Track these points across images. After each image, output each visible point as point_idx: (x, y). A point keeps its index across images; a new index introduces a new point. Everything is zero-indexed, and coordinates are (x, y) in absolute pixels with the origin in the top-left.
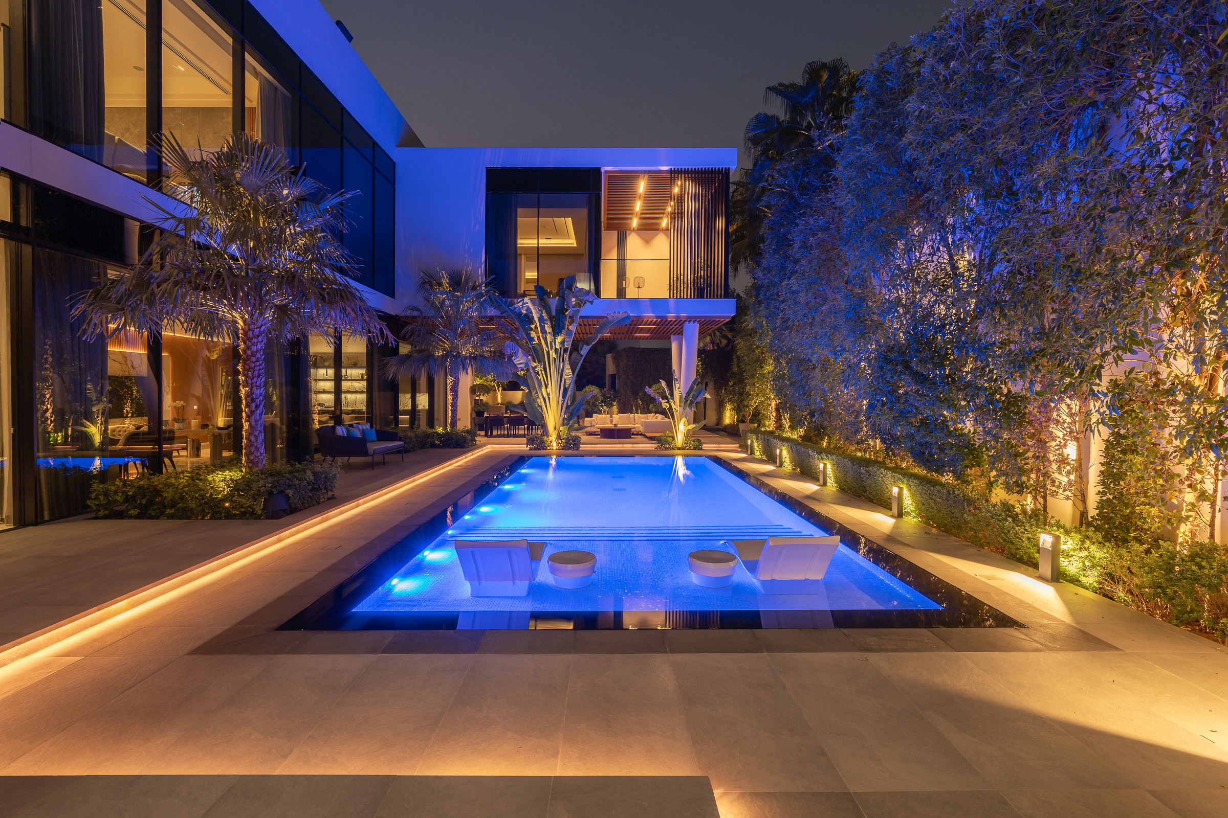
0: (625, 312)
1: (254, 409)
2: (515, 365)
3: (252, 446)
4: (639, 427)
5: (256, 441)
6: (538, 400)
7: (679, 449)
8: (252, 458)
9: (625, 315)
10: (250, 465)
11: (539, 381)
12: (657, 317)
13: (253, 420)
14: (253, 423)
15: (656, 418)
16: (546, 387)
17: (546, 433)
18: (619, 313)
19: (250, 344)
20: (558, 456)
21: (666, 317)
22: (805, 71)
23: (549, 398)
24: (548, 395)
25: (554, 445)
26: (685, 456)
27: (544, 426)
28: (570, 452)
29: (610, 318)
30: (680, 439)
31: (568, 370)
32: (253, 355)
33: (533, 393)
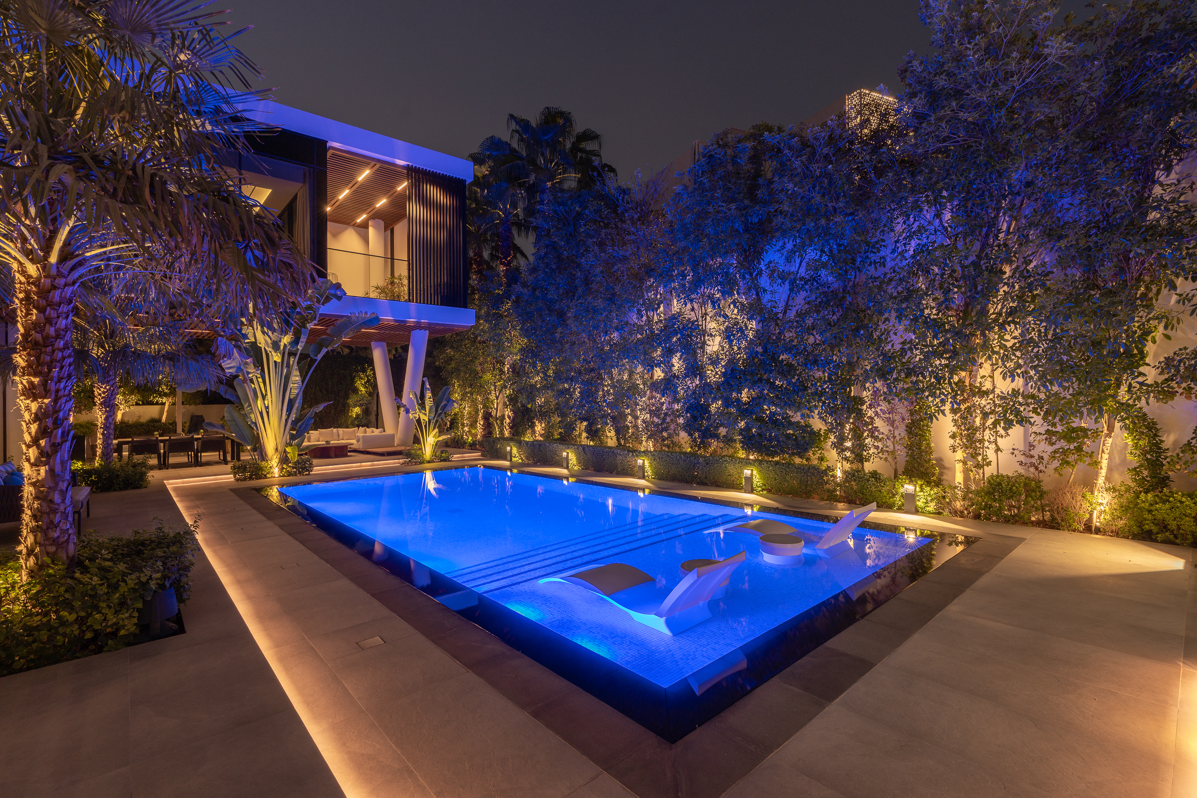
0: (374, 313)
1: (59, 440)
2: (223, 369)
3: (54, 511)
4: (354, 443)
5: (63, 501)
6: (252, 416)
7: (429, 462)
8: (55, 534)
9: (373, 316)
10: (52, 549)
11: (255, 391)
12: (396, 321)
13: (58, 460)
14: (58, 468)
15: (373, 432)
16: (264, 397)
17: (263, 456)
18: (366, 313)
19: (53, 314)
20: (282, 485)
21: (406, 322)
22: (542, 113)
23: (268, 413)
24: (267, 408)
25: (276, 471)
26: (435, 471)
27: (258, 447)
28: (298, 478)
29: (354, 318)
30: (428, 451)
31: (296, 377)
32: (58, 336)
33: (246, 406)
